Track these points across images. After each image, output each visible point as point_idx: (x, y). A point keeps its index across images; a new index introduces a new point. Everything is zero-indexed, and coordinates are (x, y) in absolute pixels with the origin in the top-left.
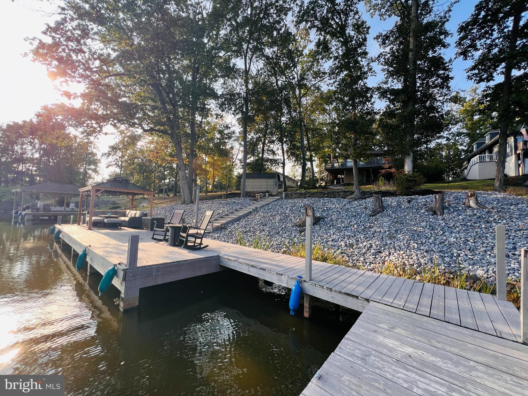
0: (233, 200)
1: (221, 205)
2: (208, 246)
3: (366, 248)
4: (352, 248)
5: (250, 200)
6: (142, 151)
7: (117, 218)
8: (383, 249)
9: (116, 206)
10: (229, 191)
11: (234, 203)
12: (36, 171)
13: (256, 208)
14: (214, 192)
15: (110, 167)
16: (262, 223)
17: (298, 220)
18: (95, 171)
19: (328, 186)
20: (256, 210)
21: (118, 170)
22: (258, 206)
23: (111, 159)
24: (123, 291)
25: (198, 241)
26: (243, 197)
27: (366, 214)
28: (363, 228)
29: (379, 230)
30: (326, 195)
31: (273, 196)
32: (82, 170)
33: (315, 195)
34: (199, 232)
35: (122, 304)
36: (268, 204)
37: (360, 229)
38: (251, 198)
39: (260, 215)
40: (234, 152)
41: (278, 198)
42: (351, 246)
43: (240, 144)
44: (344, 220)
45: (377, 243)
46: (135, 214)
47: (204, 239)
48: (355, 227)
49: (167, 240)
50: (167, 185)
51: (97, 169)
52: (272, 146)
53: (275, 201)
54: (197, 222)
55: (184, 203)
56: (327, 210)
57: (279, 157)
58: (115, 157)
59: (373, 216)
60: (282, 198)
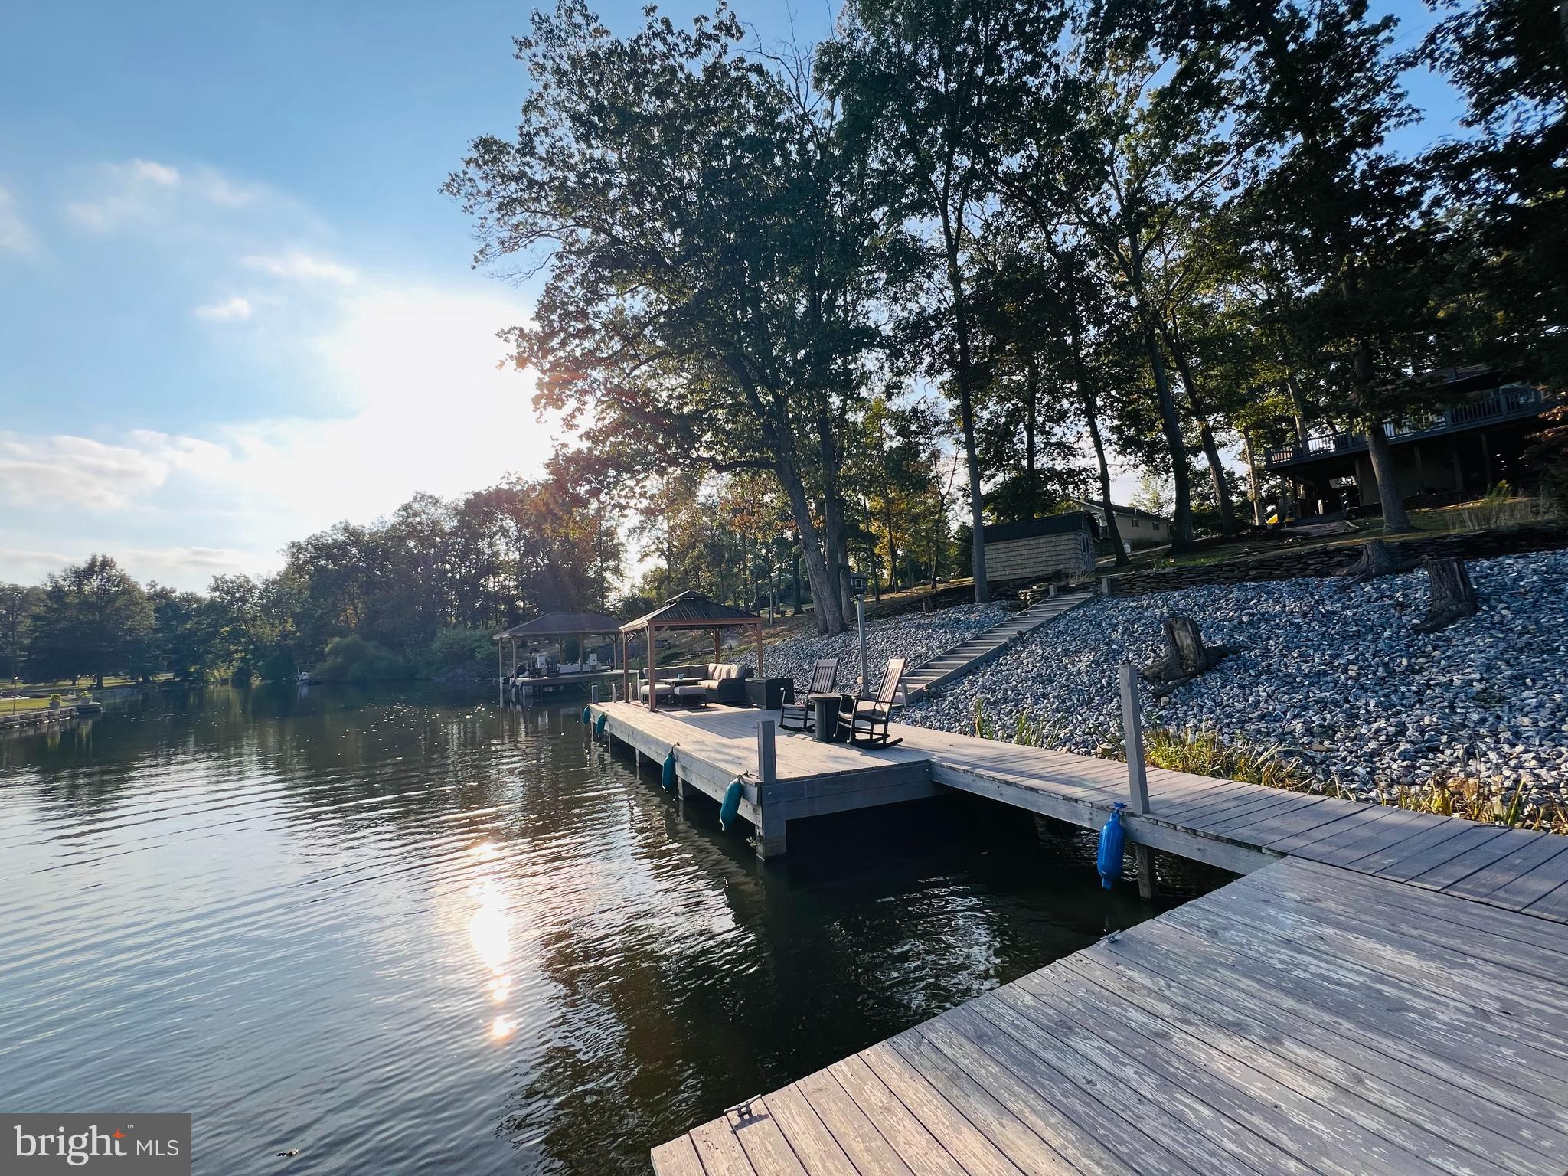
0: (953, 614)
1: (921, 633)
2: (901, 740)
3: (1383, 738)
4: (1332, 738)
5: (1003, 609)
6: (710, 509)
7: (695, 683)
8: (1444, 739)
9: (672, 651)
10: (941, 582)
11: (958, 621)
12: (516, 589)
13: (1020, 633)
14: (900, 590)
15: (648, 559)
16: (1039, 675)
17: (1149, 662)
18: (617, 572)
19: (1290, 524)
20: (1021, 640)
21: (663, 564)
22: (1024, 628)
23: (647, 539)
24: (760, 824)
25: (879, 729)
26: (983, 601)
27: (1399, 627)
28: (1381, 672)
29: (1444, 679)
30: (1253, 573)
31: (1072, 591)
32: (592, 574)
33: (1213, 576)
34: (878, 708)
35: (760, 848)
36: (1056, 618)
37: (1368, 681)
38: (1006, 603)
39: (1032, 654)
40: (943, 466)
41: (1088, 595)
42: (1329, 731)
43: (958, 442)
44: (1311, 652)
45: (1427, 720)
46: (729, 672)
47: (890, 724)
48: (1352, 673)
49: (809, 730)
50: (774, 586)
51: (621, 567)
52: (1057, 430)
53: (1078, 607)
54: (866, 683)
55: (824, 631)
56: (1251, 622)
57: (1086, 460)
58: (654, 533)
59: (1428, 632)
60: (1098, 597)
